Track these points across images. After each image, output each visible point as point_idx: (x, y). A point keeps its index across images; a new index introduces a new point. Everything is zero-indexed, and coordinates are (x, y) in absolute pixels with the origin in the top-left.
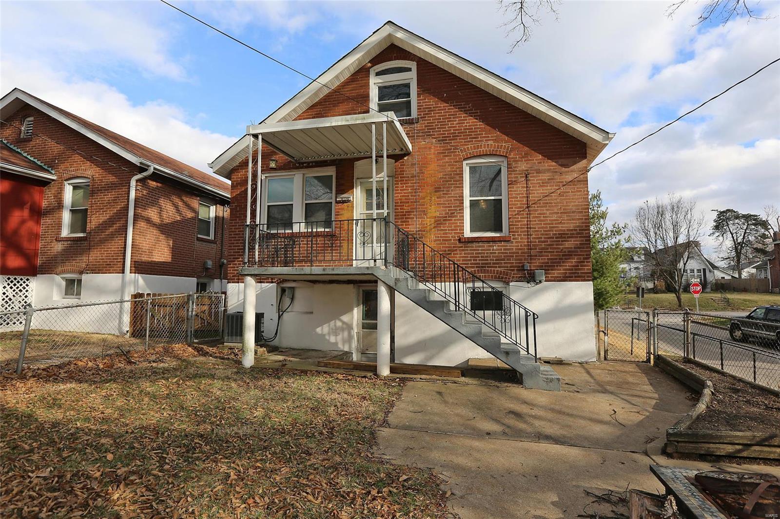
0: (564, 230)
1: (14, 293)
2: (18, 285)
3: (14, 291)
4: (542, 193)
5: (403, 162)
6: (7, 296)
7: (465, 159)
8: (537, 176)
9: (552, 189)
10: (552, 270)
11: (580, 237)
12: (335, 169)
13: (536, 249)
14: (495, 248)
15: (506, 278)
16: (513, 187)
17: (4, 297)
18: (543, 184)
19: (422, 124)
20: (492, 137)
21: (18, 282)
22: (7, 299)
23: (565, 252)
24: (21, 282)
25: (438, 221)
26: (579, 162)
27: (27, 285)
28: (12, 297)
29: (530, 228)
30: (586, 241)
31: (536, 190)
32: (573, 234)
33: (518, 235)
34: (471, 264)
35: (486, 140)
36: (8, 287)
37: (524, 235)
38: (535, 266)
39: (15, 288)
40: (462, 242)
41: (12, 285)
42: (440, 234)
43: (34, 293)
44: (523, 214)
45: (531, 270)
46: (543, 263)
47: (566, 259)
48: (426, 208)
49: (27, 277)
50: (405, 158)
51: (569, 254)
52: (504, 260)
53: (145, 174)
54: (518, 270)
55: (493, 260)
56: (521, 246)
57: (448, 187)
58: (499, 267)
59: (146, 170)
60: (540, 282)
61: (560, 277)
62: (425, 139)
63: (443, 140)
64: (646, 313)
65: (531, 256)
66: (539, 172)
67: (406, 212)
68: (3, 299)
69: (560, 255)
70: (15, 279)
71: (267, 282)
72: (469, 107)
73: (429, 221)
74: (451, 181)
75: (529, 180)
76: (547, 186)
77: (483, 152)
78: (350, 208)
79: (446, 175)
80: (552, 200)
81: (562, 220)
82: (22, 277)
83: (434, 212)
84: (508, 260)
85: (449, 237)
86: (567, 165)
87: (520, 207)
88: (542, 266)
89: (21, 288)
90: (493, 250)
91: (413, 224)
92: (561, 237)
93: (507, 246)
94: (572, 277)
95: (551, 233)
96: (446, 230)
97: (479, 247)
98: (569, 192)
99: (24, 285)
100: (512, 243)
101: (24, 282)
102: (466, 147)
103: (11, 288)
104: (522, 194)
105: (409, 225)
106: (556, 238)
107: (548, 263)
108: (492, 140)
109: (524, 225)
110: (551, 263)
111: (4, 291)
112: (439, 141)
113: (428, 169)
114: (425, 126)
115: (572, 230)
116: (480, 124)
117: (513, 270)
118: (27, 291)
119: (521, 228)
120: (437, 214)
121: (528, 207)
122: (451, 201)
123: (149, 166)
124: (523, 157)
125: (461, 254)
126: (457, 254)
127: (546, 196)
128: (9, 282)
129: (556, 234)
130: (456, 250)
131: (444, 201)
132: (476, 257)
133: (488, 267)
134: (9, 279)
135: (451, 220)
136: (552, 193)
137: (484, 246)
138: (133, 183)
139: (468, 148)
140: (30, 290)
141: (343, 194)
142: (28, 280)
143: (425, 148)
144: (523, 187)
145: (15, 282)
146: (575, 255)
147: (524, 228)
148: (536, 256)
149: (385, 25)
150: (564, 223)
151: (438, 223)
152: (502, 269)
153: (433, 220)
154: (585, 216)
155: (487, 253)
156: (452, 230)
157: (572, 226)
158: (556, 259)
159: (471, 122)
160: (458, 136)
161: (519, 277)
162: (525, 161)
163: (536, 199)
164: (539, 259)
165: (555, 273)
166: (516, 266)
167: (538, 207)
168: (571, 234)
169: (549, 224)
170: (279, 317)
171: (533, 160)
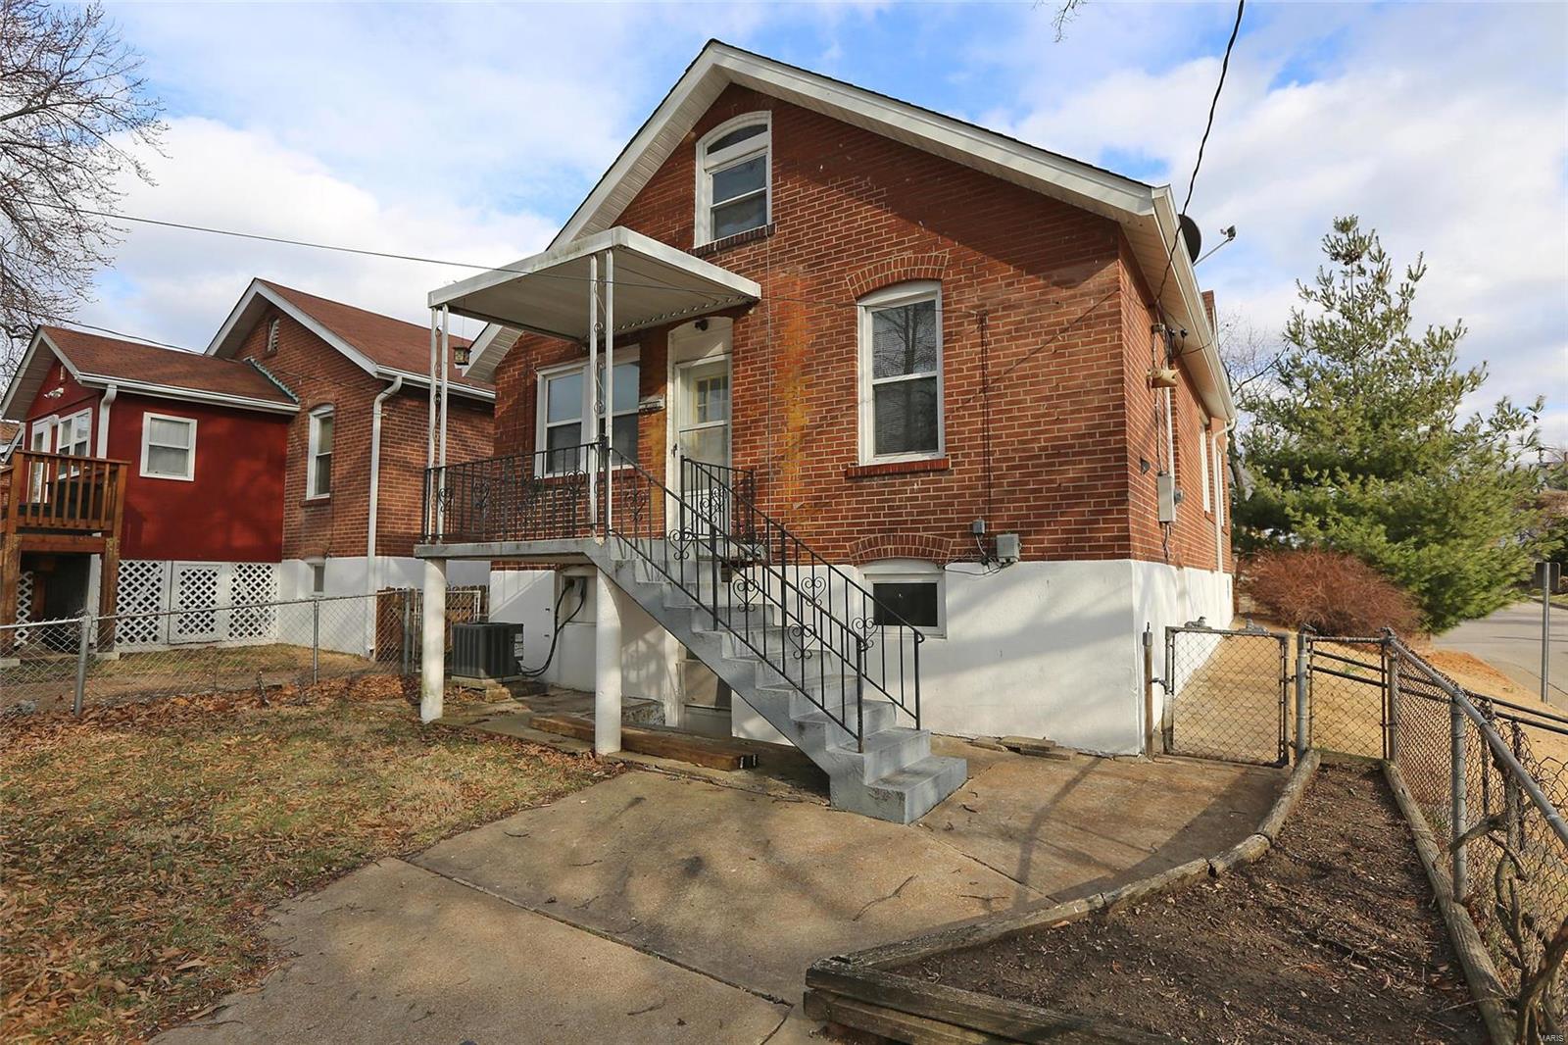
0: (1065, 438)
1: (249, 589)
2: (254, 576)
3: (249, 585)
4: (1014, 354)
5: (747, 320)
6: (239, 594)
7: (858, 299)
8: (1004, 316)
9: (1037, 343)
10: (1037, 532)
11: (1102, 452)
12: (638, 349)
13: (1001, 485)
14: (915, 487)
15: (938, 554)
16: (954, 348)
17: (235, 594)
18: (1018, 331)
19: (780, 236)
20: (910, 241)
21: (254, 572)
22: (238, 598)
23: (1067, 489)
24: (259, 572)
25: (808, 434)
26: (1099, 270)
27: (268, 576)
28: (246, 595)
29: (989, 438)
30: (1117, 459)
31: (1003, 349)
32: (1087, 445)
33: (964, 456)
34: (870, 524)
35: (899, 251)
36: (240, 580)
37: (977, 455)
38: (998, 525)
39: (249, 581)
40: (851, 478)
41: (245, 576)
42: (811, 462)
43: (278, 589)
44: (974, 407)
45: (990, 534)
46: (1017, 517)
47: (1069, 506)
48: (786, 410)
49: (267, 565)
50: (751, 312)
51: (1075, 494)
52: (934, 513)
53: (389, 391)
54: (962, 535)
55: (912, 515)
56: (970, 478)
57: (826, 363)
58: (925, 529)
59: (391, 383)
60: (1009, 562)
61: (1055, 549)
62: (784, 266)
63: (817, 262)
64: (1277, 637)
65: (990, 502)
66: (1008, 307)
67: (752, 422)
68: (234, 598)
69: (1054, 498)
70: (250, 567)
71: (543, 568)
72: (866, 184)
73: (789, 438)
74: (832, 348)
75: (988, 327)
76: (1027, 337)
77: (893, 277)
78: (660, 423)
79: (822, 336)
80: (1036, 367)
81: (1060, 413)
82: (260, 564)
83: (800, 416)
84: (943, 512)
85: (826, 468)
86: (1074, 281)
87: (968, 392)
88: (1014, 525)
89: (259, 580)
90: (912, 491)
91: (764, 446)
92: (1059, 455)
93: (940, 481)
94: (1082, 548)
95: (1036, 445)
96: (821, 454)
97: (885, 485)
98: (1077, 345)
99: (264, 576)
100: (951, 473)
101: (264, 572)
102: (859, 272)
103: (244, 580)
104: (973, 360)
105: (756, 447)
106: (1048, 456)
107: (1028, 516)
108: (911, 248)
109: (976, 431)
110: (1036, 516)
111: (235, 585)
112: (810, 266)
113: (791, 328)
114: (786, 240)
115: (1083, 436)
116: (887, 218)
117: (953, 536)
118: (268, 585)
119: (971, 439)
120: (806, 421)
121: (984, 390)
122: (831, 390)
123: (394, 377)
124: (974, 277)
125: (849, 503)
126: (842, 503)
127: (1023, 360)
128: (240, 571)
129: (1045, 448)
130: (840, 496)
131: (818, 392)
132: (879, 508)
133: (902, 530)
134: (240, 567)
135: (832, 432)
136: (1038, 351)
137: (893, 485)
138: (378, 408)
139: (863, 273)
140: (272, 584)
141: (649, 395)
142: (268, 568)
143: (786, 285)
144: (973, 346)
145: (250, 572)
146: (1090, 496)
147: (975, 439)
148: (1002, 501)
149: (704, 49)
150: (1065, 421)
151: (806, 439)
152: (929, 535)
153: (798, 433)
154: (1112, 399)
155: (901, 500)
156: (833, 453)
157: (1082, 426)
158: (1047, 506)
159: (866, 216)
160: (844, 251)
161: (966, 551)
162: (979, 284)
163: (1003, 369)
164: (1008, 509)
165: (1046, 541)
166: (958, 527)
167: (1006, 387)
168: (1081, 445)
169: (1031, 425)
170: (557, 631)
171: (996, 280)
